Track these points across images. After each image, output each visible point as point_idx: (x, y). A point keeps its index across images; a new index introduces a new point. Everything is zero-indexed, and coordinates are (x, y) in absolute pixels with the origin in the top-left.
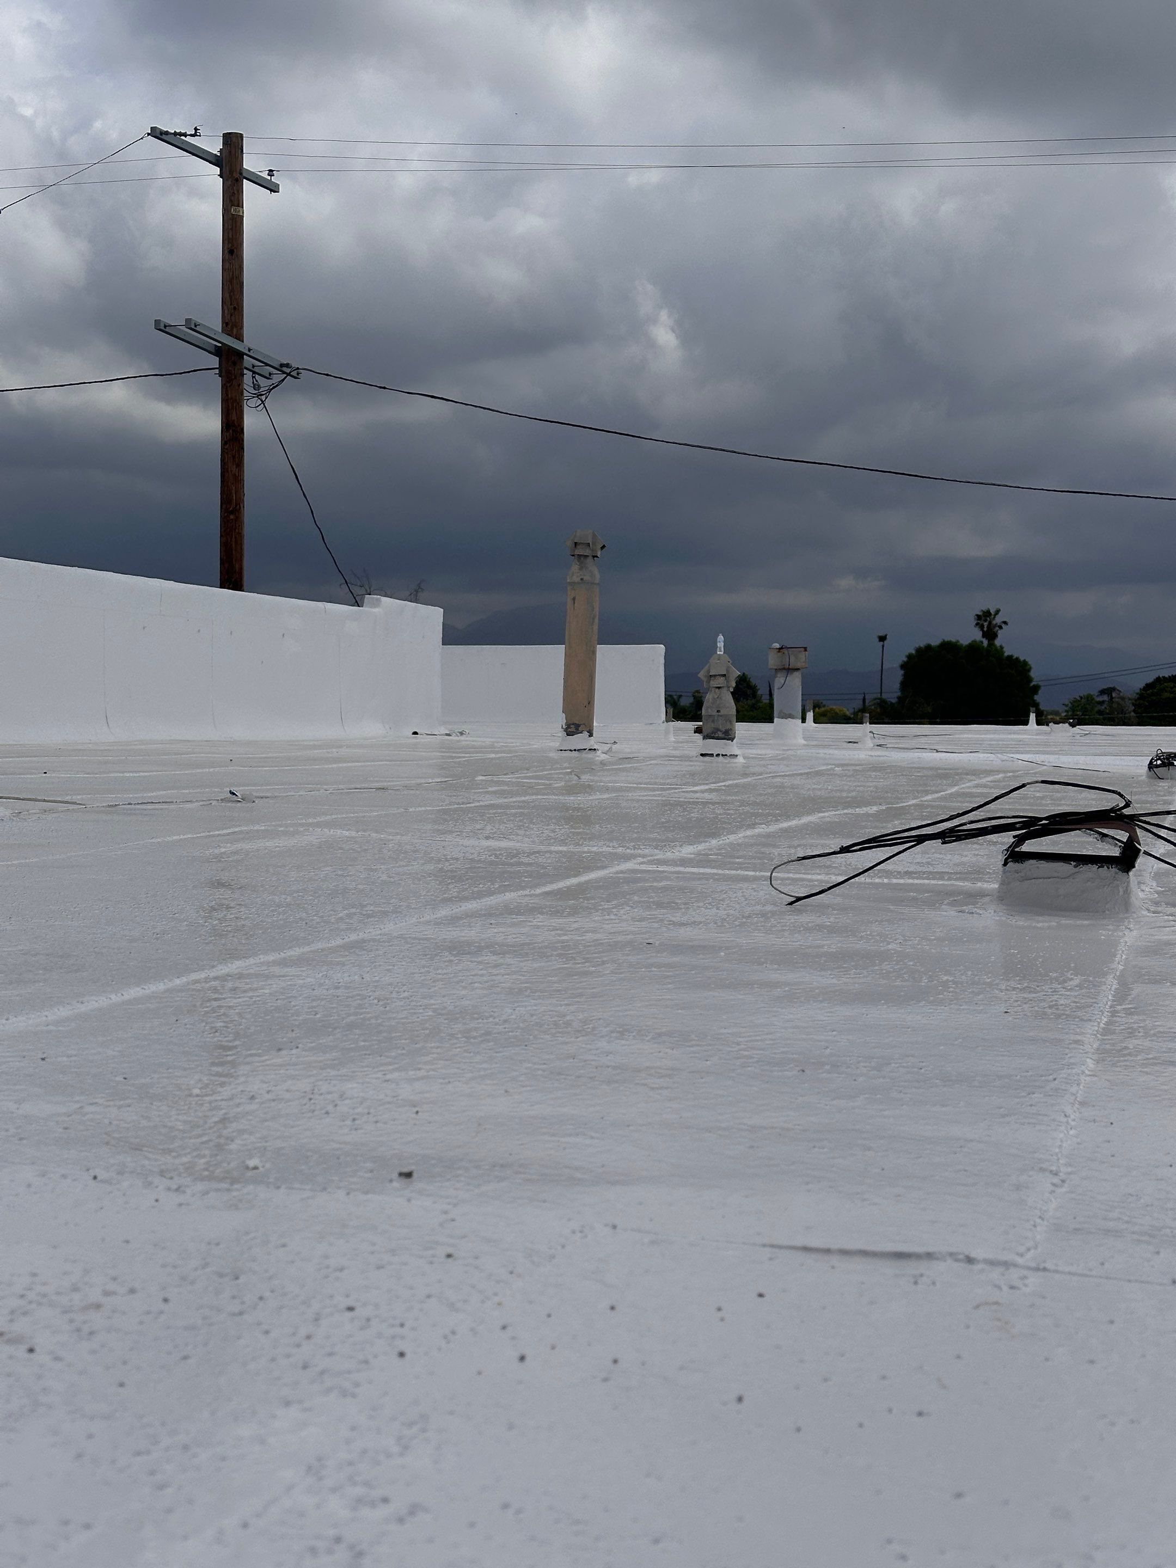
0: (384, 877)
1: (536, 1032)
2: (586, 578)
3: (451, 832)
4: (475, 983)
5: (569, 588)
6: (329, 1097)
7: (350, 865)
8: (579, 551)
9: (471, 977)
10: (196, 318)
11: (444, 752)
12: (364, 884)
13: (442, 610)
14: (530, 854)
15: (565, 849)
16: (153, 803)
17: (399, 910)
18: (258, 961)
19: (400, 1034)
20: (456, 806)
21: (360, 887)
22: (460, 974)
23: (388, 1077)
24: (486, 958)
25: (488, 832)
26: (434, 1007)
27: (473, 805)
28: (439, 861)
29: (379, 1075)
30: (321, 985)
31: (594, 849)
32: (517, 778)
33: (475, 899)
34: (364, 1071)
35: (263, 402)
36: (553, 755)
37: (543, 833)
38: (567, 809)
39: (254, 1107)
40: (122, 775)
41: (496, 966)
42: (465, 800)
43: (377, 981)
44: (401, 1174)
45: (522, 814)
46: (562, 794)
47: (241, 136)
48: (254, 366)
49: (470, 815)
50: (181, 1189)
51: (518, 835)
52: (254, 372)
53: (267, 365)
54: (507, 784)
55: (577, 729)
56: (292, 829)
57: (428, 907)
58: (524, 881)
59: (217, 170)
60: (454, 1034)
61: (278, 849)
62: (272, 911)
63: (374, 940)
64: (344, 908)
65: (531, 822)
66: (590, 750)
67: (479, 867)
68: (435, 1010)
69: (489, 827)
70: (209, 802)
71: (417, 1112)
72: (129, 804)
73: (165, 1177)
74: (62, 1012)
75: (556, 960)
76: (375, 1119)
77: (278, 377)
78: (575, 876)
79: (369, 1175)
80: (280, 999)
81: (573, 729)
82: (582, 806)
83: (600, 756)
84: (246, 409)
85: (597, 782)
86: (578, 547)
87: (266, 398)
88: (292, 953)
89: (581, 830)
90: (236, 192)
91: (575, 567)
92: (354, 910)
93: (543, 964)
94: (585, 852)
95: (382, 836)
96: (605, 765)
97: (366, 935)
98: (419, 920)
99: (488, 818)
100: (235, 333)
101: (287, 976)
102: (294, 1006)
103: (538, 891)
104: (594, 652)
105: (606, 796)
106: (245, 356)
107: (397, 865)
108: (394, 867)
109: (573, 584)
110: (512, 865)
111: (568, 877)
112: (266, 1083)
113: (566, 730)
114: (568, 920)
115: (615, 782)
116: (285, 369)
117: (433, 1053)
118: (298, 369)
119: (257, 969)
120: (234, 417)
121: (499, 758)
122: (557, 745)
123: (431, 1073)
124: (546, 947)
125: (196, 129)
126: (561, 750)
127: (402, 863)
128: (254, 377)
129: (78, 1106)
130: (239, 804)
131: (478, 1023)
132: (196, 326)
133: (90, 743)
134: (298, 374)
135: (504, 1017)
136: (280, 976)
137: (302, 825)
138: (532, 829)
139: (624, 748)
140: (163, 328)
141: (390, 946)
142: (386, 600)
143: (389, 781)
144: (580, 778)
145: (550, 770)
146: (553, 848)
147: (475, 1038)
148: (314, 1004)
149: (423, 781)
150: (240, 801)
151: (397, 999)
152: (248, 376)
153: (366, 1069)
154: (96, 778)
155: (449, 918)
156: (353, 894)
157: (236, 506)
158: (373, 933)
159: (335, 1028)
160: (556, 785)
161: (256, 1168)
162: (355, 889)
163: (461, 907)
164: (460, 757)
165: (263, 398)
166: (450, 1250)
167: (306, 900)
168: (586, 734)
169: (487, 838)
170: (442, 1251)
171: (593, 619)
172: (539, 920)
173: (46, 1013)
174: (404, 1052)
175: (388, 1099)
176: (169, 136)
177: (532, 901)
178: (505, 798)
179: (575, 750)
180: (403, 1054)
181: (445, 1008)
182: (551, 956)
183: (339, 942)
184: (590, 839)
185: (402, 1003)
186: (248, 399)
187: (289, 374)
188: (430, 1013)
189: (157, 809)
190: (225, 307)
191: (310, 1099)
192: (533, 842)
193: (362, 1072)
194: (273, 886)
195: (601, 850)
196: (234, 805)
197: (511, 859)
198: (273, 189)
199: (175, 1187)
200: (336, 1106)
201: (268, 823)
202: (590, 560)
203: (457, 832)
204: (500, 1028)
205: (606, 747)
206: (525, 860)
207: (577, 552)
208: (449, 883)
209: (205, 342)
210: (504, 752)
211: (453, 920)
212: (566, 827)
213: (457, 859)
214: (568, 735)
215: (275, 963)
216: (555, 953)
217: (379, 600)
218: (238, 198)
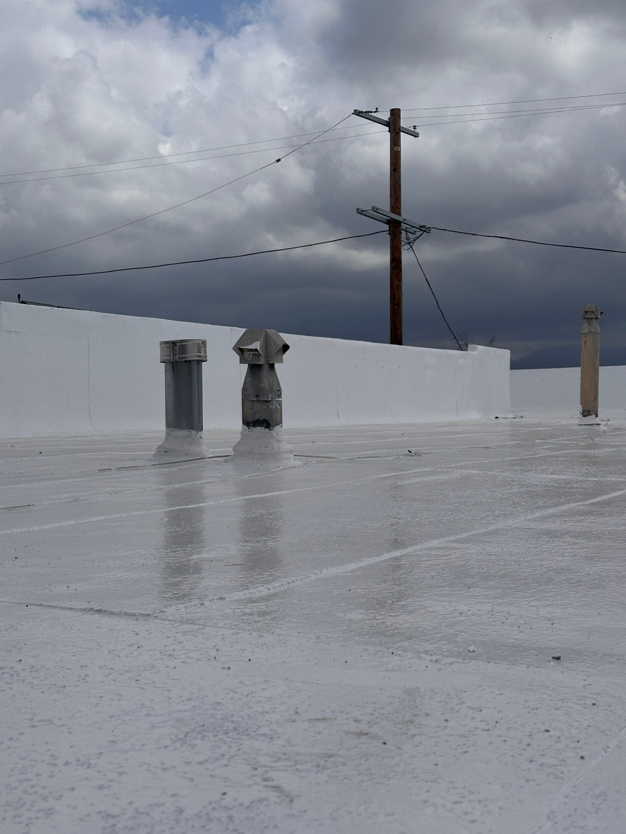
0: (500, 495)
1: (607, 581)
2: (593, 330)
3: (531, 471)
4: (565, 553)
5: (583, 336)
6: (502, 614)
7: (480, 489)
8: (588, 316)
9: (562, 550)
10: (378, 206)
11: (513, 427)
12: (490, 499)
13: (509, 351)
14: (577, 482)
15: (596, 479)
16: (370, 457)
17: (513, 513)
18: (445, 540)
19: (531, 581)
20: (529, 456)
21: (488, 500)
22: (556, 548)
23: (531, 604)
24: (568, 539)
25: (551, 470)
26: (545, 566)
27: (538, 456)
28: (527, 486)
29: (526, 603)
30: (481, 553)
31: (613, 479)
32: (558, 441)
33: (553, 507)
34: (518, 601)
35: (411, 246)
36: (575, 427)
37: (582, 470)
38: (592, 458)
39: (463, 618)
40: (350, 443)
41: (574, 544)
42: (534, 453)
43: (511, 552)
44: (554, 658)
45: (567, 461)
46: (586, 449)
47: (399, 110)
48: (406, 228)
49: (539, 461)
50: (438, 661)
51: (568, 472)
52: (407, 231)
53: (413, 227)
54: (553, 444)
55: (589, 413)
56: (445, 470)
57: (529, 511)
58: (578, 497)
59: (387, 129)
60: (561, 581)
61: (440, 481)
62: (445, 514)
63: (503, 529)
64: (484, 513)
65: (574, 465)
66: (597, 424)
67: (550, 490)
68: (546, 568)
69: (551, 468)
70: (398, 457)
71: (552, 624)
72: (359, 458)
73: (428, 654)
74: (353, 566)
75: (608, 541)
76: (530, 627)
77: (418, 234)
78: (607, 494)
79: (536, 658)
80: (462, 561)
81: (586, 413)
82: (600, 455)
83: (603, 428)
84: (403, 250)
85: (604, 442)
86: (587, 313)
87: (413, 244)
88: (462, 536)
89: (603, 469)
90: (397, 139)
91: (586, 325)
92: (488, 513)
93: (600, 543)
94: (608, 481)
95: (494, 473)
96: (606, 432)
97: (498, 527)
98: (525, 518)
99: (549, 463)
100: (397, 212)
101: (462, 548)
102: (470, 565)
103: (587, 503)
104: (597, 371)
105: (611, 450)
106: (402, 224)
107: (506, 488)
108: (504, 490)
109: (585, 334)
110: (569, 488)
111: (603, 495)
112: (466, 605)
113: (582, 414)
114: (608, 519)
115: (614, 442)
116: (423, 229)
117: (552, 592)
118: (429, 228)
119: (446, 544)
120: (397, 255)
121: (545, 430)
122: (577, 422)
123: (554, 602)
124: (600, 533)
125: (377, 109)
126: (580, 425)
127: (507, 488)
128: (406, 234)
129: (373, 615)
130: (414, 457)
131: (573, 575)
132: (377, 210)
133: (330, 427)
134: (429, 230)
135: (586, 572)
136: (458, 548)
137: (450, 468)
138: (575, 468)
139: (614, 423)
140: (360, 212)
141: (513, 532)
142: (480, 347)
143: (489, 444)
144: (593, 440)
145: (576, 436)
146: (589, 479)
147: (573, 583)
148: (480, 563)
149: (506, 443)
150: (414, 456)
151: (524, 561)
152: (403, 234)
153: (518, 599)
154: (338, 445)
155: (542, 517)
156: (486, 504)
157: (398, 301)
158: (502, 526)
159: (495, 577)
160: (581, 444)
161: (474, 651)
162: (486, 502)
163: (546, 511)
164: (523, 430)
165: (411, 244)
166: (594, 702)
167: (461, 508)
168: (594, 416)
169: (552, 474)
170: (590, 702)
171: (597, 353)
172: (592, 518)
173: (345, 567)
174: (536, 590)
175: (535, 616)
176: (363, 113)
177: (585, 508)
178: (555, 452)
179: (588, 425)
180: (535, 592)
181: (552, 567)
182: (604, 538)
183: (485, 530)
184: (610, 474)
185: (527, 564)
186: (404, 246)
187: (424, 231)
188: (544, 570)
189: (373, 460)
190: (392, 199)
191: (492, 615)
192: (578, 476)
193: (516, 601)
194: (443, 500)
195: (617, 480)
196: (411, 457)
197: (567, 485)
198: (416, 135)
199: (434, 660)
200: (507, 619)
201: (432, 467)
202: (594, 320)
203: (534, 470)
204: (586, 578)
205: (604, 423)
206: (576, 486)
207: (587, 316)
208: (536, 498)
209: (381, 218)
210: (548, 427)
211: (545, 518)
212: (594, 467)
213: (537, 485)
214: (584, 416)
215: (454, 541)
216: (606, 537)
217: (476, 347)
218: (398, 143)
